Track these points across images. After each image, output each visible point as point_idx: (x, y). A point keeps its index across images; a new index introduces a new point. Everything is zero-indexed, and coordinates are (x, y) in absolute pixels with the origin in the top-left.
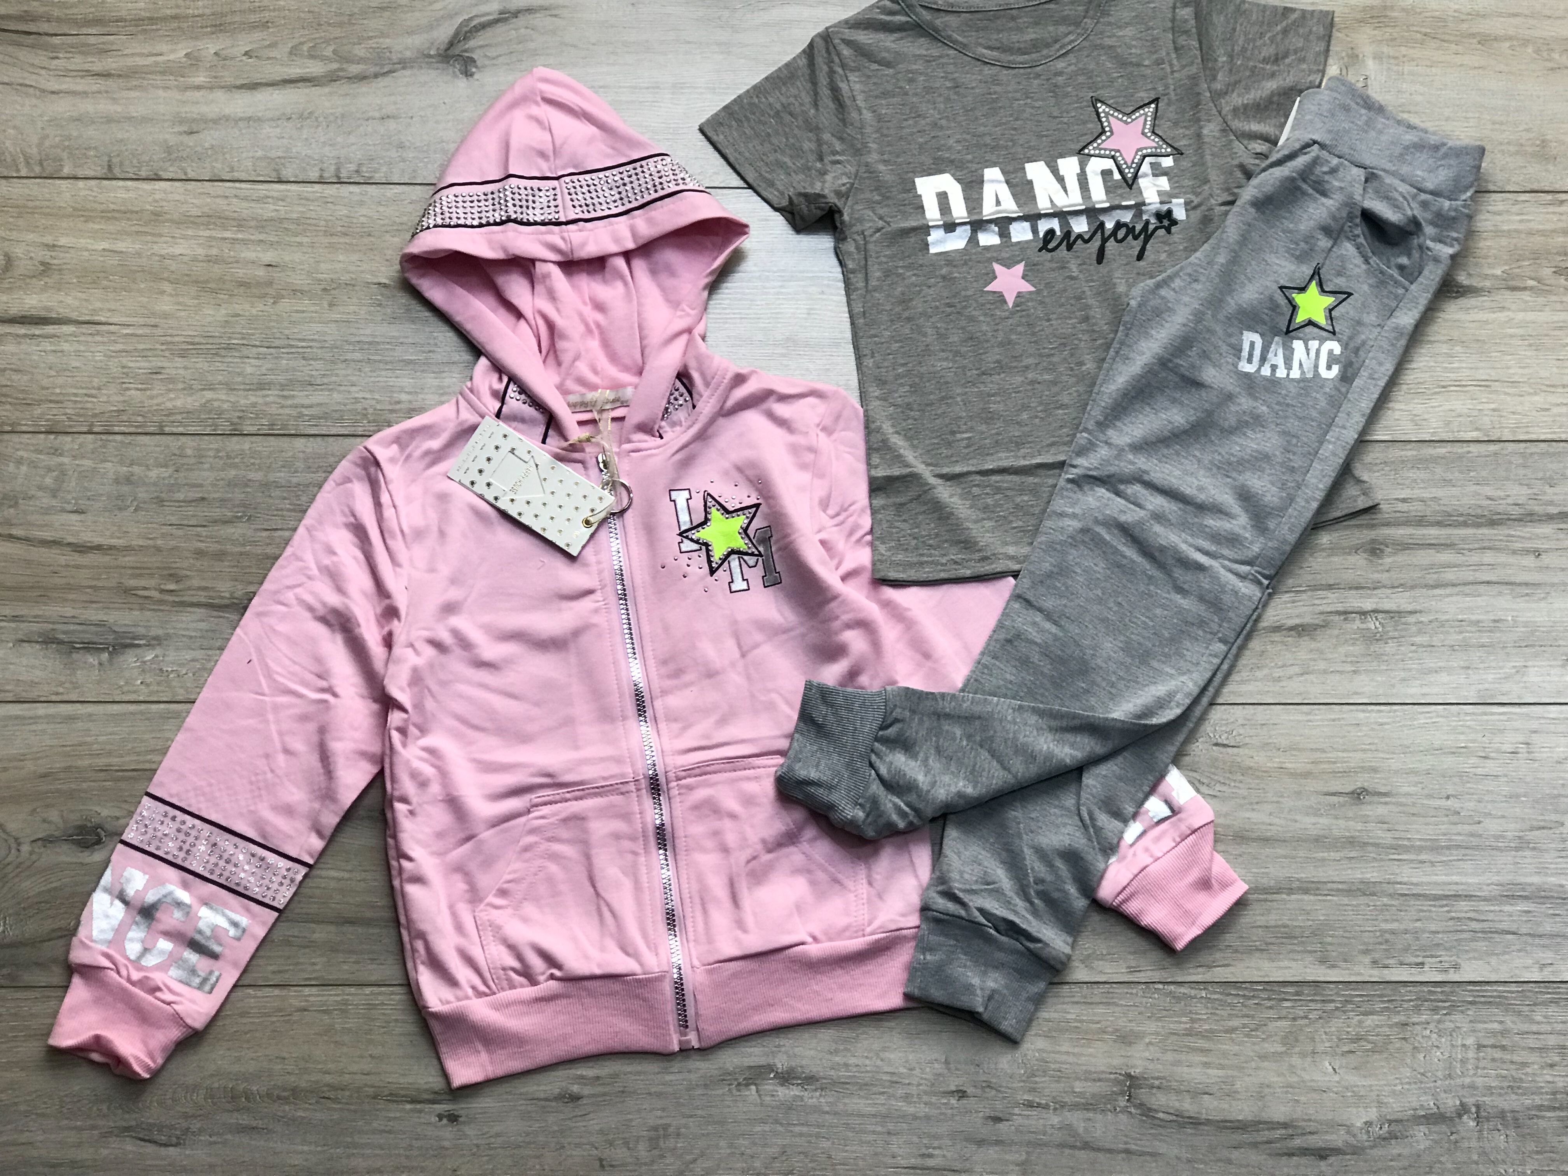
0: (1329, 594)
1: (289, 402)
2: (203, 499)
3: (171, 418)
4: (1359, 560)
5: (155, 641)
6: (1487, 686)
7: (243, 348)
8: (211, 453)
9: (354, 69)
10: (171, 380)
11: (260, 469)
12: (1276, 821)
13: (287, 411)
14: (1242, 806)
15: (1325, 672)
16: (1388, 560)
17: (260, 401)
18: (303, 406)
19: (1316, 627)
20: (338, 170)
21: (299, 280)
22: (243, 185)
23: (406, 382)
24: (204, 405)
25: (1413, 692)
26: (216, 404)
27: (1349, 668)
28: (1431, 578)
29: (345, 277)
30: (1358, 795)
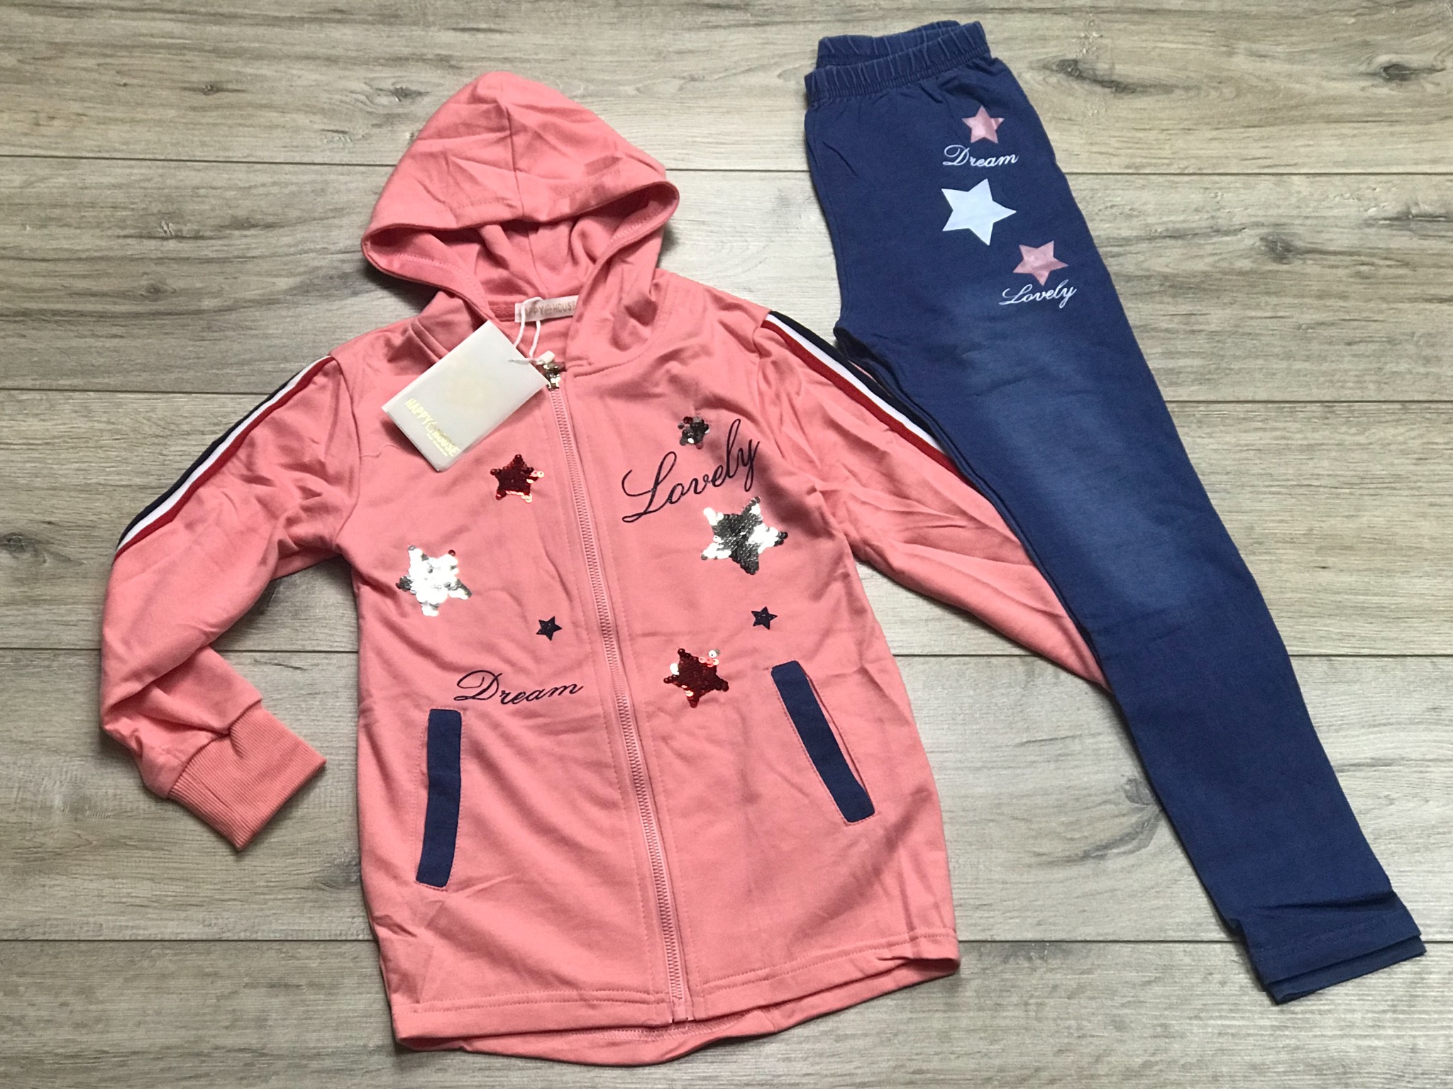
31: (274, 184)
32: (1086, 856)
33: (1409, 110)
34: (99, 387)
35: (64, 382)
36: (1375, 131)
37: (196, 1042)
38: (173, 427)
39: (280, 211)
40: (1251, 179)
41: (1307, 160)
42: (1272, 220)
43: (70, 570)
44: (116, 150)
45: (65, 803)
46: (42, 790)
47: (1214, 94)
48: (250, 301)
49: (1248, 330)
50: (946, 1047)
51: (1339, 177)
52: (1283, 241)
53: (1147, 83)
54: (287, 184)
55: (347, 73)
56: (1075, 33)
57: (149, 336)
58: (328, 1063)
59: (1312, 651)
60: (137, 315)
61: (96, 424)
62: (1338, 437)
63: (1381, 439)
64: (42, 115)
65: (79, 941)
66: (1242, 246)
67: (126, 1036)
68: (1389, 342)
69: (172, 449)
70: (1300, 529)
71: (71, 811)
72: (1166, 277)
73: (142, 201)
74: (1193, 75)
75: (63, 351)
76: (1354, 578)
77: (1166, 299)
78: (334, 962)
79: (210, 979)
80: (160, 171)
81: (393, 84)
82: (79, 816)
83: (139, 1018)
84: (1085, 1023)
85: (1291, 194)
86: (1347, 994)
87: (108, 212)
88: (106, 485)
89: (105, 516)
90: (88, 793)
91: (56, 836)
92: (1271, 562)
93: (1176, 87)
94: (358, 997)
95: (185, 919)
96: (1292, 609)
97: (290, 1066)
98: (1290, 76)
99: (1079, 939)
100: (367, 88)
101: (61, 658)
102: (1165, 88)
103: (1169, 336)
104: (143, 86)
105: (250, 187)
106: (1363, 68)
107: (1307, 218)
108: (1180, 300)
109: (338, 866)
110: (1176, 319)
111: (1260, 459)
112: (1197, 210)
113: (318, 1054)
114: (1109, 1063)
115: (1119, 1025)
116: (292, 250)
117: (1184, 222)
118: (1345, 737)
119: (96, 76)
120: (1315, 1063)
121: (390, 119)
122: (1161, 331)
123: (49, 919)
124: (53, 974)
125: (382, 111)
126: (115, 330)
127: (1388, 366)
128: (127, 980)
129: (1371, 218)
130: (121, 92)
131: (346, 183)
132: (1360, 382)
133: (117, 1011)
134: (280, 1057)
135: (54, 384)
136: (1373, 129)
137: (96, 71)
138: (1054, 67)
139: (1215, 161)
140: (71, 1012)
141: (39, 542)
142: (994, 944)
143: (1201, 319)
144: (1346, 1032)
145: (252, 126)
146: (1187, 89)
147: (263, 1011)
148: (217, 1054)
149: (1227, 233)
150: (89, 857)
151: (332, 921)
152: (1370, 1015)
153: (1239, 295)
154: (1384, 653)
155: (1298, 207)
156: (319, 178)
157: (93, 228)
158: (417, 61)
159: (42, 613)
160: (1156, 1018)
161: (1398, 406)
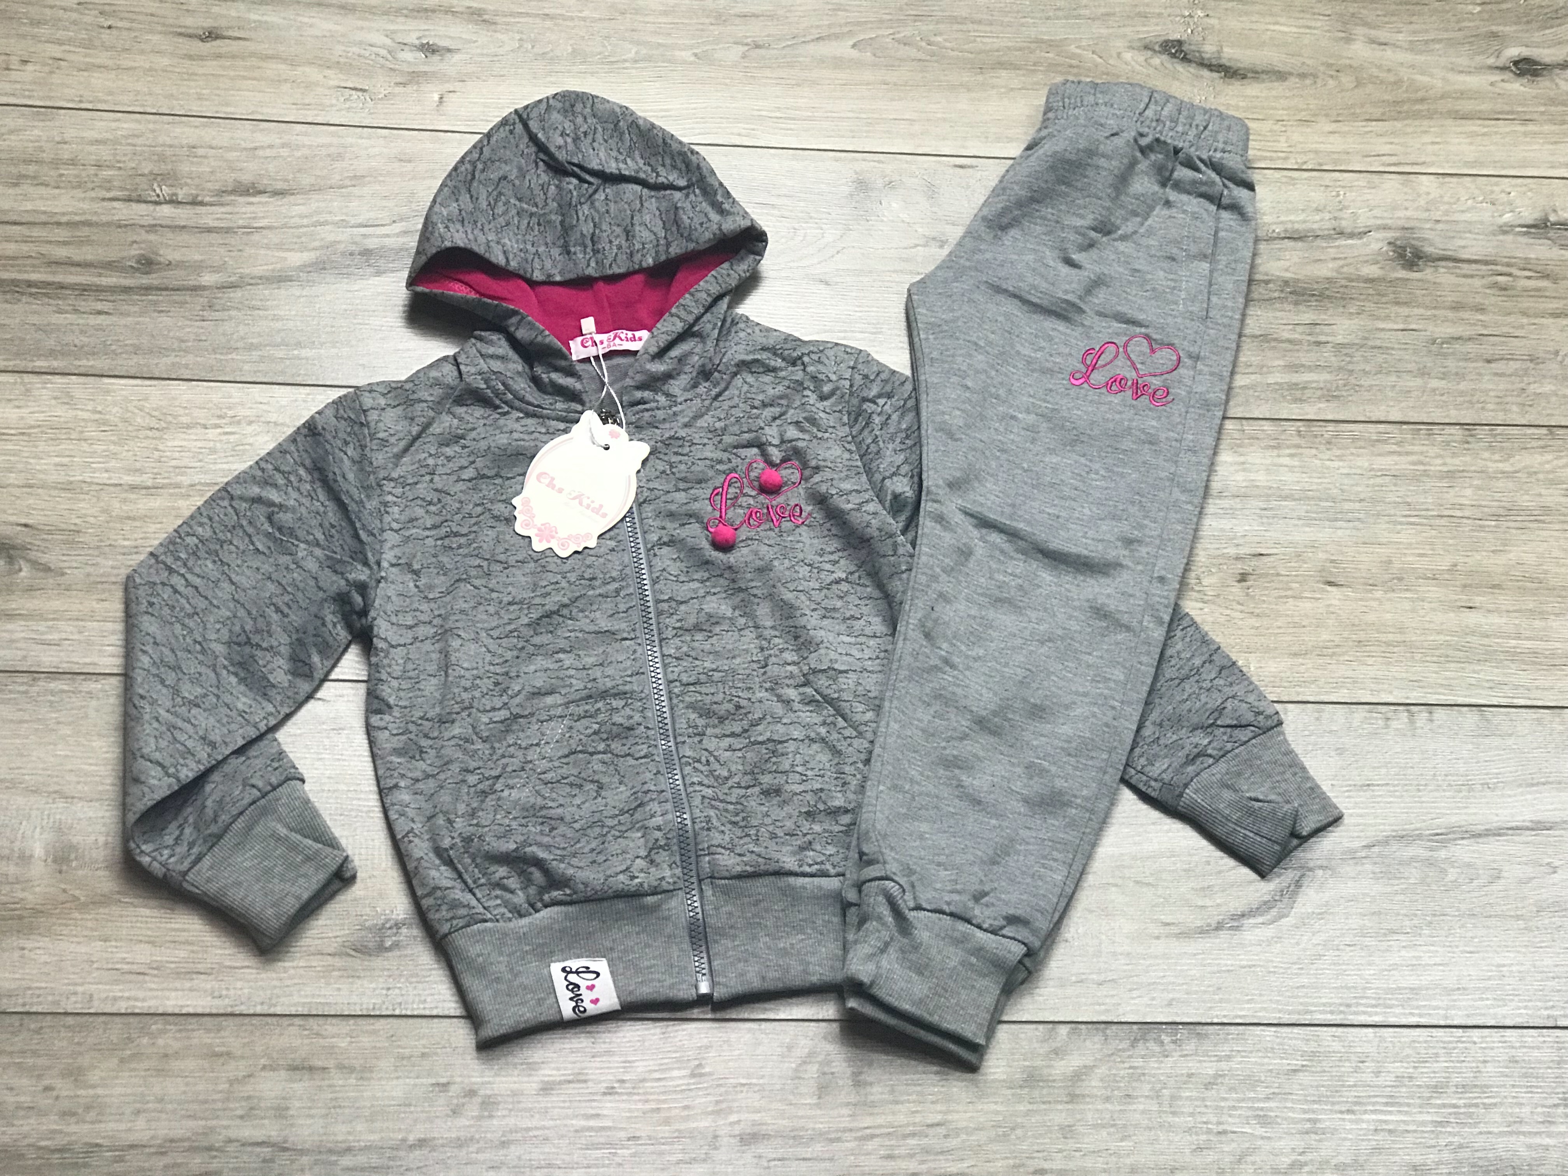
0: (212, 224)
1: (1414, 458)
2: (1489, 361)
3: (1541, 443)
4: (169, 255)
5: (1505, 230)
6: (41, 124)
7: (1479, 516)
8: (1490, 406)
9: (1417, 850)
10: (1553, 483)
11: (1434, 390)
12: (306, 20)
13: (1416, 448)
14: (343, 36)
15: (230, 149)
16: (135, 251)
17: (1449, 460)
18: (1399, 454)
19: (233, 192)
20: (1412, 721)
21: (1434, 592)
22: (1522, 702)
23: (1288, 477)
24: (1510, 456)
25: (128, 125)
26: (1497, 457)
27: (200, 152)
28: (85, 231)
29: (1379, 594)
30: (212, 35)
31: (283, 146)
32: (1219, 927)
33: (1542, 109)
34: (82, 370)
35: (41, 364)
36: (1508, 130)
37: (205, 1134)
38: (170, 418)
39: (291, 176)
40: (1375, 177)
41: (1434, 158)
42: (1401, 223)
43: (51, 581)
44: (100, 101)
45: (47, 853)
46: (19, 836)
47: (1331, 83)
48: (261, 278)
49: (1378, 343)
50: (1071, 1144)
51: (1469, 179)
52: (1412, 247)
53: (1259, 69)
54: (298, 147)
55: (366, 24)
56: (1178, 12)
57: (141, 314)
58: (362, 1159)
59: (1460, 701)
60: (127, 290)
61: (80, 413)
62: (1481, 463)
63: (1525, 467)
64: (14, 60)
65: (66, 1014)
66: (1368, 250)
67: (123, 1126)
68: (1531, 361)
69: (170, 444)
70: (1444, 563)
71: (55, 861)
72: (1286, 283)
73: (131, 160)
74: (1309, 62)
75: (38, 328)
76: (1504, 620)
77: (1286, 306)
78: (366, 1041)
79: (222, 1060)
80: (151, 126)
81: (419, 38)
82: (65, 868)
83: (138, 1105)
84: (1225, 1118)
85: (1419, 196)
86: (1513, 1086)
87: (92, 170)
88: (91, 483)
89: (92, 520)
90: (75, 840)
91: (37, 889)
92: (1412, 600)
93: (1291, 74)
94: (395, 1082)
95: (191, 990)
96: (1437, 652)
97: (316, 1162)
98: (1413, 66)
99: (1216, 1020)
100: (388, 42)
101: (41, 683)
102: (1281, 76)
103: (1290, 347)
104: (129, 29)
105: (256, 149)
106: (1491, 61)
107: (1438, 221)
108: (1302, 308)
109: (369, 929)
110: (1300, 329)
111: (1395, 485)
112: (1318, 210)
113: (349, 1150)
114: (1253, 1163)
115: (1264, 1120)
116: (305, 221)
117: (1305, 222)
118: (1503, 796)
119: (74, 16)
120: (1480, 1163)
121: (414, 78)
122: (1282, 341)
123: (29, 988)
124: (35, 1053)
125: (405, 68)
126: (99, 306)
127: (1532, 386)
128: (122, 1061)
129: (1506, 225)
130: (106, 35)
131: (366, 148)
132: (1501, 403)
133: (111, 1096)
134: (302, 1152)
135: (30, 366)
136: (1504, 127)
137: (76, 11)
138: (1157, 48)
139: (1335, 156)
140: (57, 1098)
141: (14, 547)
142: (1120, 1027)
143: (1326, 329)
144: (1514, 1128)
145: (254, 79)
146: (1303, 76)
147: (284, 1098)
148: (231, 1148)
149: (1352, 235)
150: (77, 915)
151: (363, 994)
152: (1539, 1110)
153: (1367, 304)
154: (1540, 703)
155: (1428, 210)
156: (335, 141)
157: (73, 188)
158: (446, 12)
159: (17, 629)
160: (1305, 1111)
161: (1544, 431)
